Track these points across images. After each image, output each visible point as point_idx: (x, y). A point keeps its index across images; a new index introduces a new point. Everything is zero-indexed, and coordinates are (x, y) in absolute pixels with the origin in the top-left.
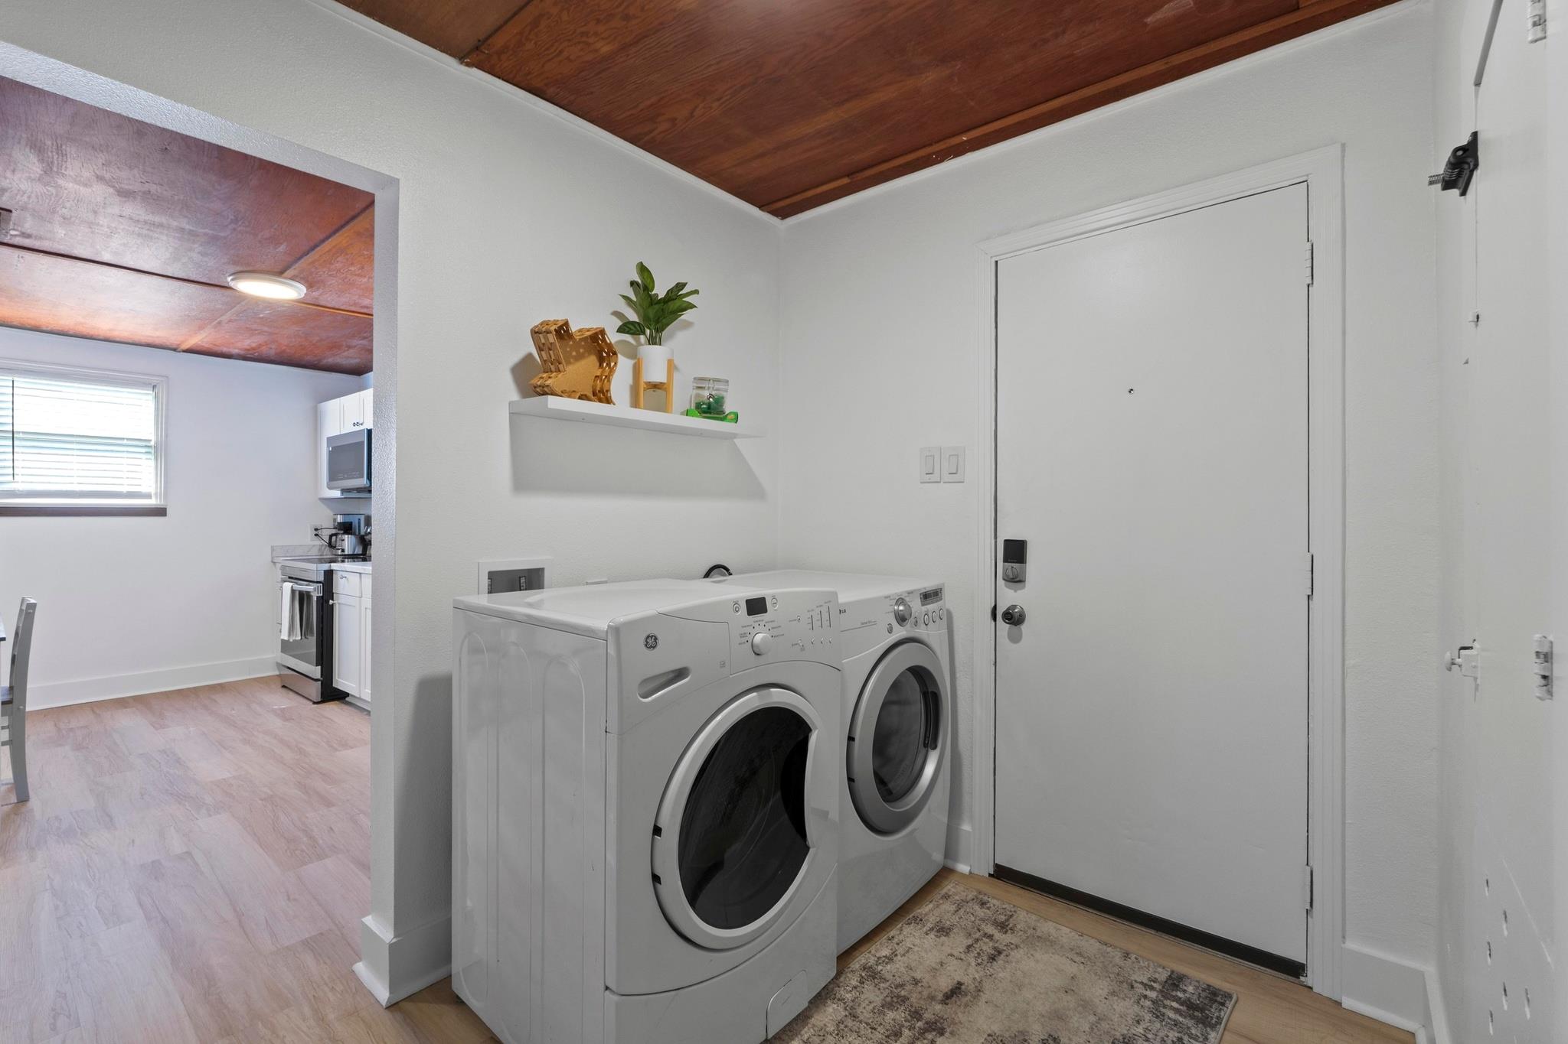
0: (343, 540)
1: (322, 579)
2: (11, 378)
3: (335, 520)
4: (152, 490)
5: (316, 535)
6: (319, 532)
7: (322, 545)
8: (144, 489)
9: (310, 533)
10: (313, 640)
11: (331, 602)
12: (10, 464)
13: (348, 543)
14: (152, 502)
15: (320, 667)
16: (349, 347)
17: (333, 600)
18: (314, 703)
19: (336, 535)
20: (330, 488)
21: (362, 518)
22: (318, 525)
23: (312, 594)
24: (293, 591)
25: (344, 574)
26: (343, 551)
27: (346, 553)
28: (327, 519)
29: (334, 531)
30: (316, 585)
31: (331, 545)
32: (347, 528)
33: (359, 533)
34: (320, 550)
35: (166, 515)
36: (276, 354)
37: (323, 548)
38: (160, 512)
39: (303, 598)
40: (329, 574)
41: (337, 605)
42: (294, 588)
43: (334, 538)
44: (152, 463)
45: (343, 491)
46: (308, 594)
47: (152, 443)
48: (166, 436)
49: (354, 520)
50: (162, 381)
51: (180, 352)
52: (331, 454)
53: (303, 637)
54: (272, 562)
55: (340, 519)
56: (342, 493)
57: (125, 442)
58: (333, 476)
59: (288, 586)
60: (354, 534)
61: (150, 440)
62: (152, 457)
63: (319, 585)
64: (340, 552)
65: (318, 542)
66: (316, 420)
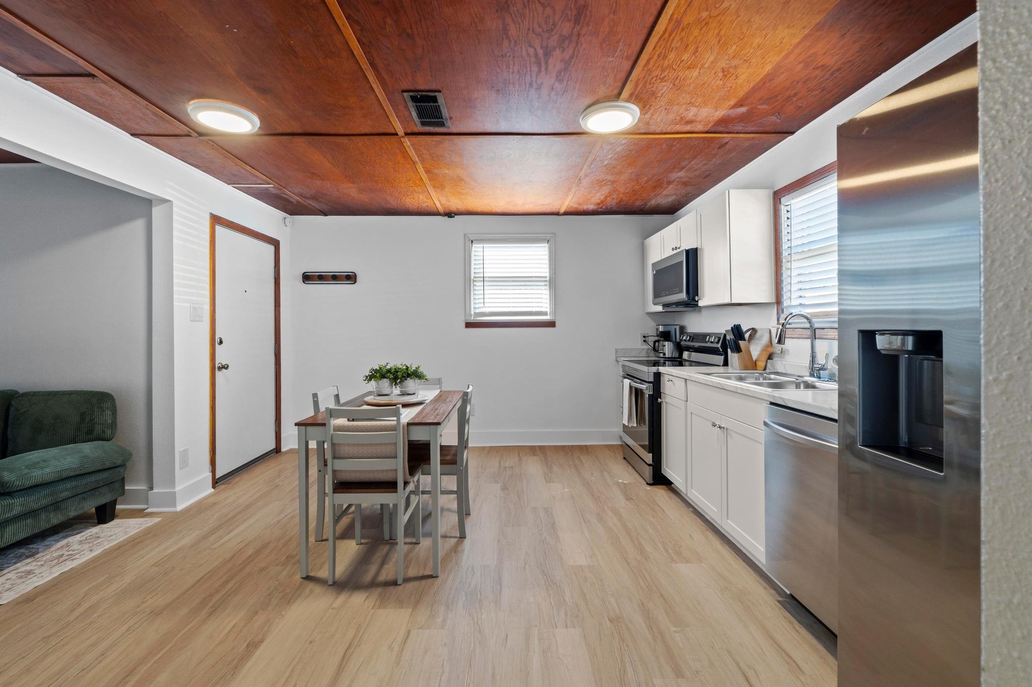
0: (664, 346)
1: (651, 379)
2: (482, 246)
3: (657, 329)
4: (548, 310)
5: (645, 341)
6: (647, 339)
7: (648, 349)
8: (544, 310)
9: (640, 339)
10: (645, 428)
11: (659, 400)
12: (482, 296)
13: (668, 348)
14: (547, 318)
15: (651, 454)
16: (669, 183)
17: (661, 399)
18: (647, 484)
19: (658, 341)
20: (655, 304)
21: (678, 328)
22: (646, 332)
23: (644, 391)
24: (631, 387)
25: (671, 378)
26: (664, 354)
27: (667, 356)
28: (651, 328)
29: (656, 338)
30: (647, 385)
31: (655, 349)
32: (666, 336)
33: (676, 340)
34: (647, 352)
35: (555, 327)
36: (617, 203)
37: (649, 351)
38: (552, 324)
39: (637, 394)
40: (658, 376)
41: (664, 403)
42: (632, 385)
43: (657, 344)
44: (547, 292)
45: (665, 306)
46: (641, 390)
47: (548, 279)
48: (555, 273)
49: (672, 329)
50: (552, 237)
51: (561, 215)
52: (655, 277)
53: (638, 425)
54: (616, 360)
55: (661, 329)
56: (664, 309)
57: (534, 279)
58: (657, 295)
59: (627, 382)
60: (672, 341)
61: (547, 277)
62: (547, 287)
63: (650, 384)
64: (662, 355)
65: (646, 347)
66: (643, 252)
